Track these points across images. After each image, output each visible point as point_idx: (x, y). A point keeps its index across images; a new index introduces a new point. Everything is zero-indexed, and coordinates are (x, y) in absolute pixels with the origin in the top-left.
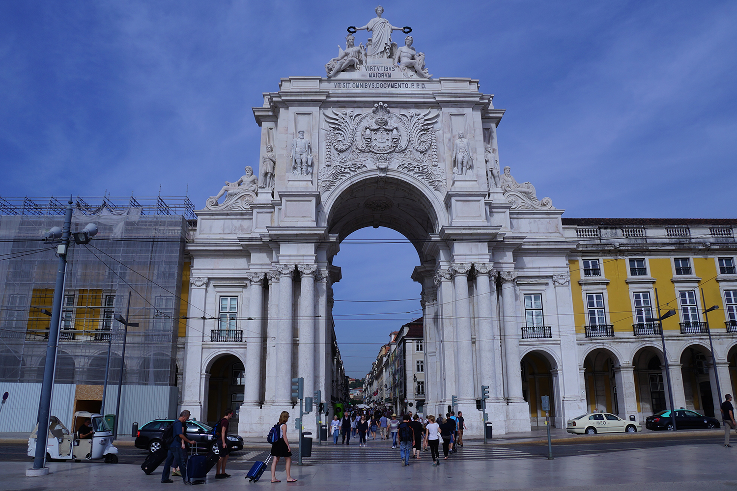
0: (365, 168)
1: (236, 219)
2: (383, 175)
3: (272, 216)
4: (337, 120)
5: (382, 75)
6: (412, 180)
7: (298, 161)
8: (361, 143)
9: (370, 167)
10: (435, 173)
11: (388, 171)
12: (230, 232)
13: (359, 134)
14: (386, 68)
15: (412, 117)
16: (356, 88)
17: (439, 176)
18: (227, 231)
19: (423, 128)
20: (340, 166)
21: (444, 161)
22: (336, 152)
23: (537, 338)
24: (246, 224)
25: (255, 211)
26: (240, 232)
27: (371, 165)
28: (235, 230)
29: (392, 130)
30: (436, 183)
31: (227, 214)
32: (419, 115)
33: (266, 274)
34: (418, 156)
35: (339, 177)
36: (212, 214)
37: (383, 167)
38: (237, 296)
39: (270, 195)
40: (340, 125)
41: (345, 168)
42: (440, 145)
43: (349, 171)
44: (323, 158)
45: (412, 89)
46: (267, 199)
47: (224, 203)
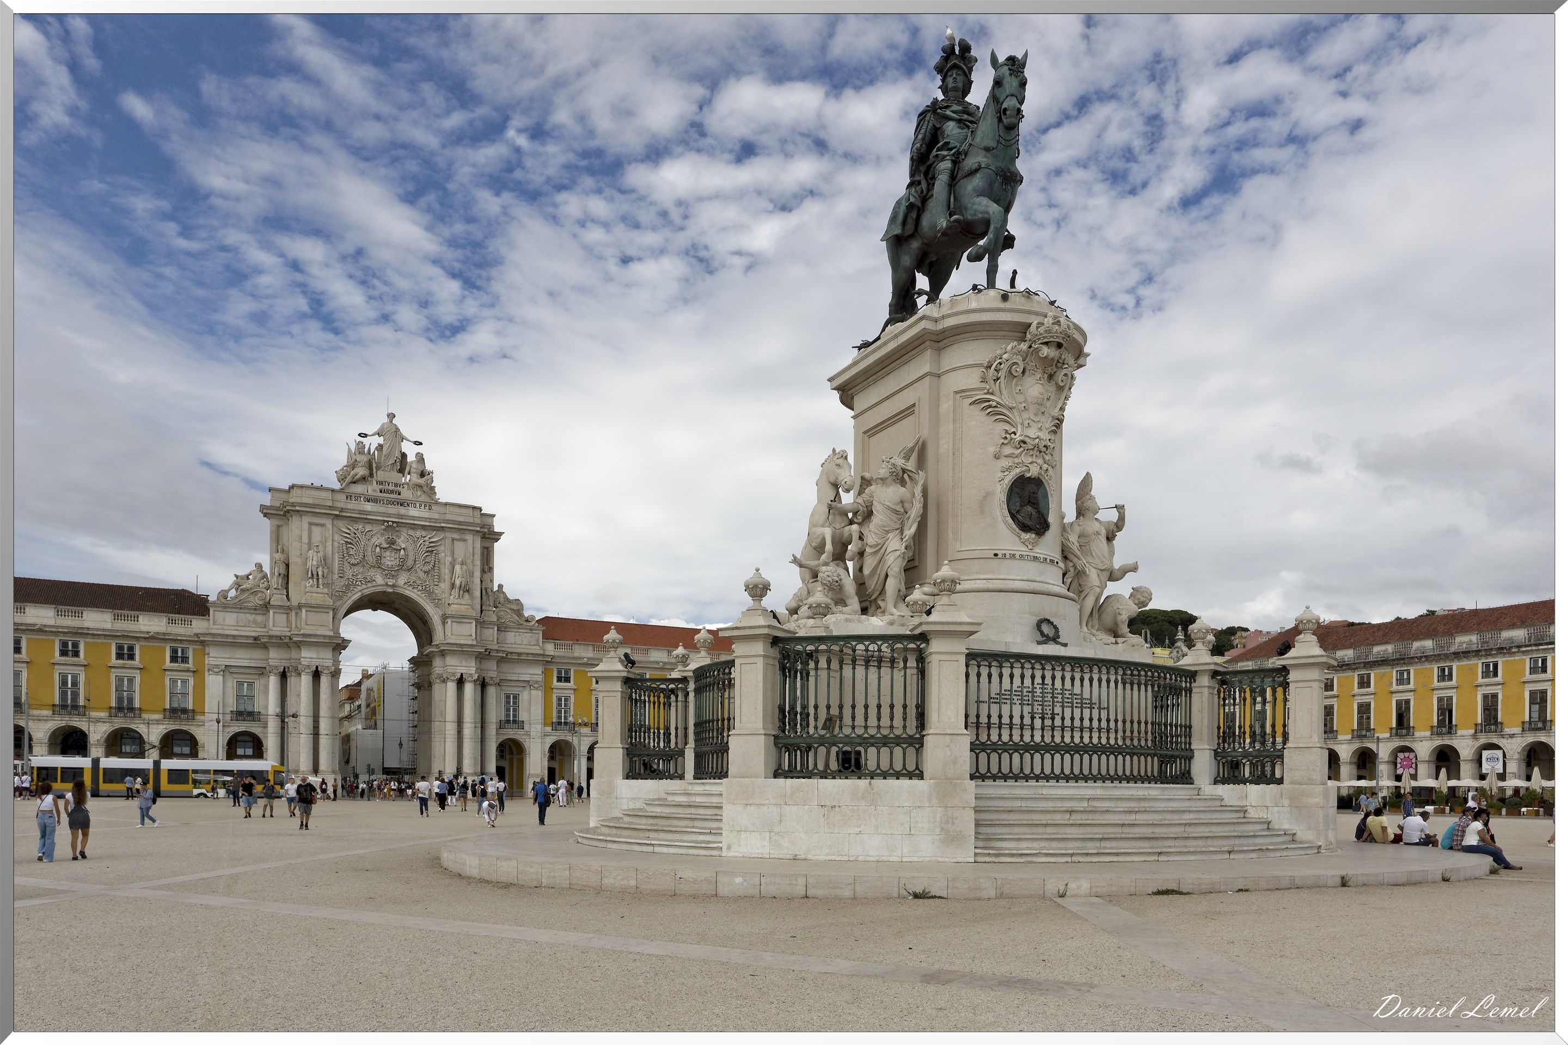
0: (374, 583)
2: (390, 590)
3: (288, 617)
4: (350, 534)
5: (393, 492)
6: (416, 596)
7: (315, 573)
8: (371, 559)
9: (379, 582)
10: (435, 593)
11: (395, 586)
12: (243, 625)
13: (370, 549)
14: (397, 485)
15: (419, 539)
17: (438, 596)
18: (240, 624)
19: (428, 550)
20: (352, 578)
22: (348, 565)
24: (260, 618)
25: (271, 612)
26: (254, 626)
27: (380, 580)
29: (400, 550)
30: (436, 601)
31: (241, 608)
32: (425, 537)
33: (285, 668)
34: (421, 574)
35: (354, 590)
36: (225, 608)
37: (391, 584)
38: (255, 683)
40: (352, 540)
41: (356, 581)
42: (442, 567)
44: (336, 571)
45: (420, 510)
46: (282, 600)
47: (236, 597)
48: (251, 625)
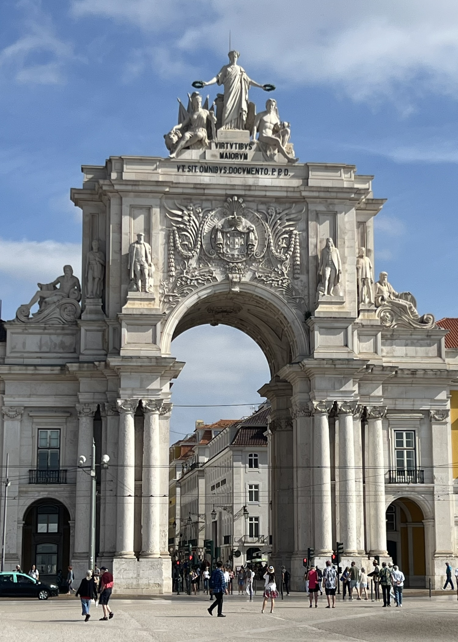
0: (213, 282)
1: (55, 334)
2: (235, 289)
3: (104, 335)
4: (182, 217)
5: (236, 156)
8: (210, 249)
9: (221, 279)
10: (296, 287)
11: (241, 284)
12: (48, 350)
13: (208, 235)
14: (241, 146)
15: (272, 215)
16: (204, 174)
17: (300, 291)
18: (44, 349)
19: (284, 230)
20: (186, 277)
21: (308, 272)
22: (181, 259)
23: (407, 483)
25: (83, 329)
26: (62, 351)
27: (220, 276)
28: (55, 348)
29: (248, 233)
30: (298, 300)
31: (45, 329)
32: (280, 213)
33: (99, 405)
35: (185, 292)
36: (26, 328)
37: (237, 280)
38: (60, 429)
39: (100, 307)
40: (186, 225)
41: (191, 280)
43: (196, 283)
45: (273, 177)
46: (96, 312)
47: (40, 312)
48: (57, 349)
